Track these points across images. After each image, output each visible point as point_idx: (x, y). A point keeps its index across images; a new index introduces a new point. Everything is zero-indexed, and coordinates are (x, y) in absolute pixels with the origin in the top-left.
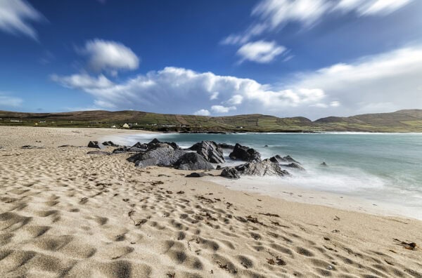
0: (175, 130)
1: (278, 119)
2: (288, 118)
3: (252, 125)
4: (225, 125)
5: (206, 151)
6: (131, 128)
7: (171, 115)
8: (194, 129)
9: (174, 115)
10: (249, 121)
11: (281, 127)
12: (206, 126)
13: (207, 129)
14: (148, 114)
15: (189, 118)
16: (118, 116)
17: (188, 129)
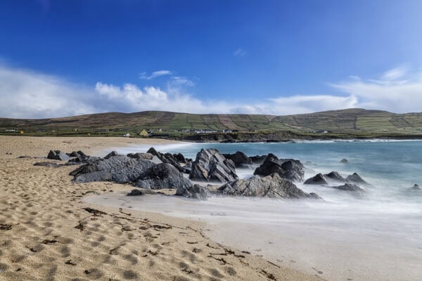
0: (214, 137)
1: (394, 115)
2: (413, 114)
3: (347, 127)
4: (298, 129)
5: (206, 165)
6: (150, 137)
7: (211, 116)
8: (244, 135)
9: (216, 115)
10: (340, 121)
11: (400, 131)
12: (264, 131)
13: (266, 135)
14: (177, 116)
15: (240, 119)
16: (136, 119)
17: (235, 137)
